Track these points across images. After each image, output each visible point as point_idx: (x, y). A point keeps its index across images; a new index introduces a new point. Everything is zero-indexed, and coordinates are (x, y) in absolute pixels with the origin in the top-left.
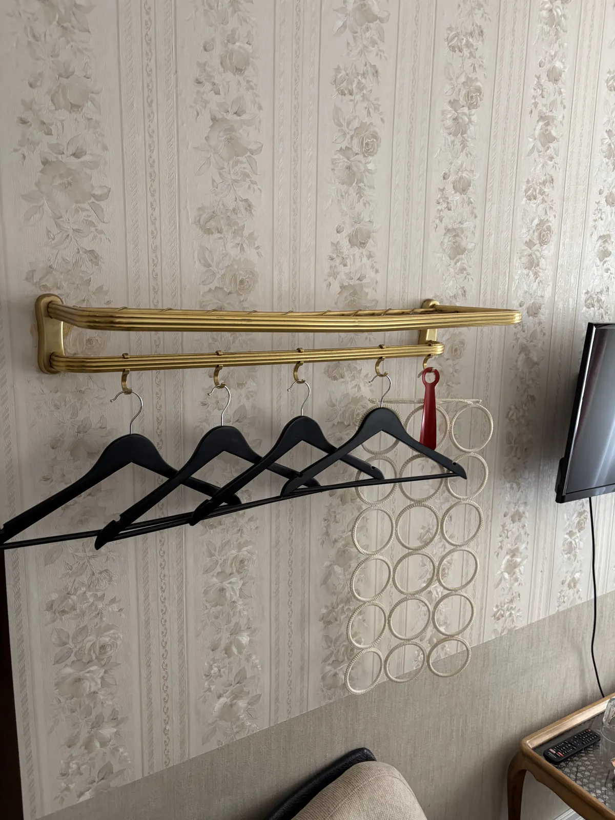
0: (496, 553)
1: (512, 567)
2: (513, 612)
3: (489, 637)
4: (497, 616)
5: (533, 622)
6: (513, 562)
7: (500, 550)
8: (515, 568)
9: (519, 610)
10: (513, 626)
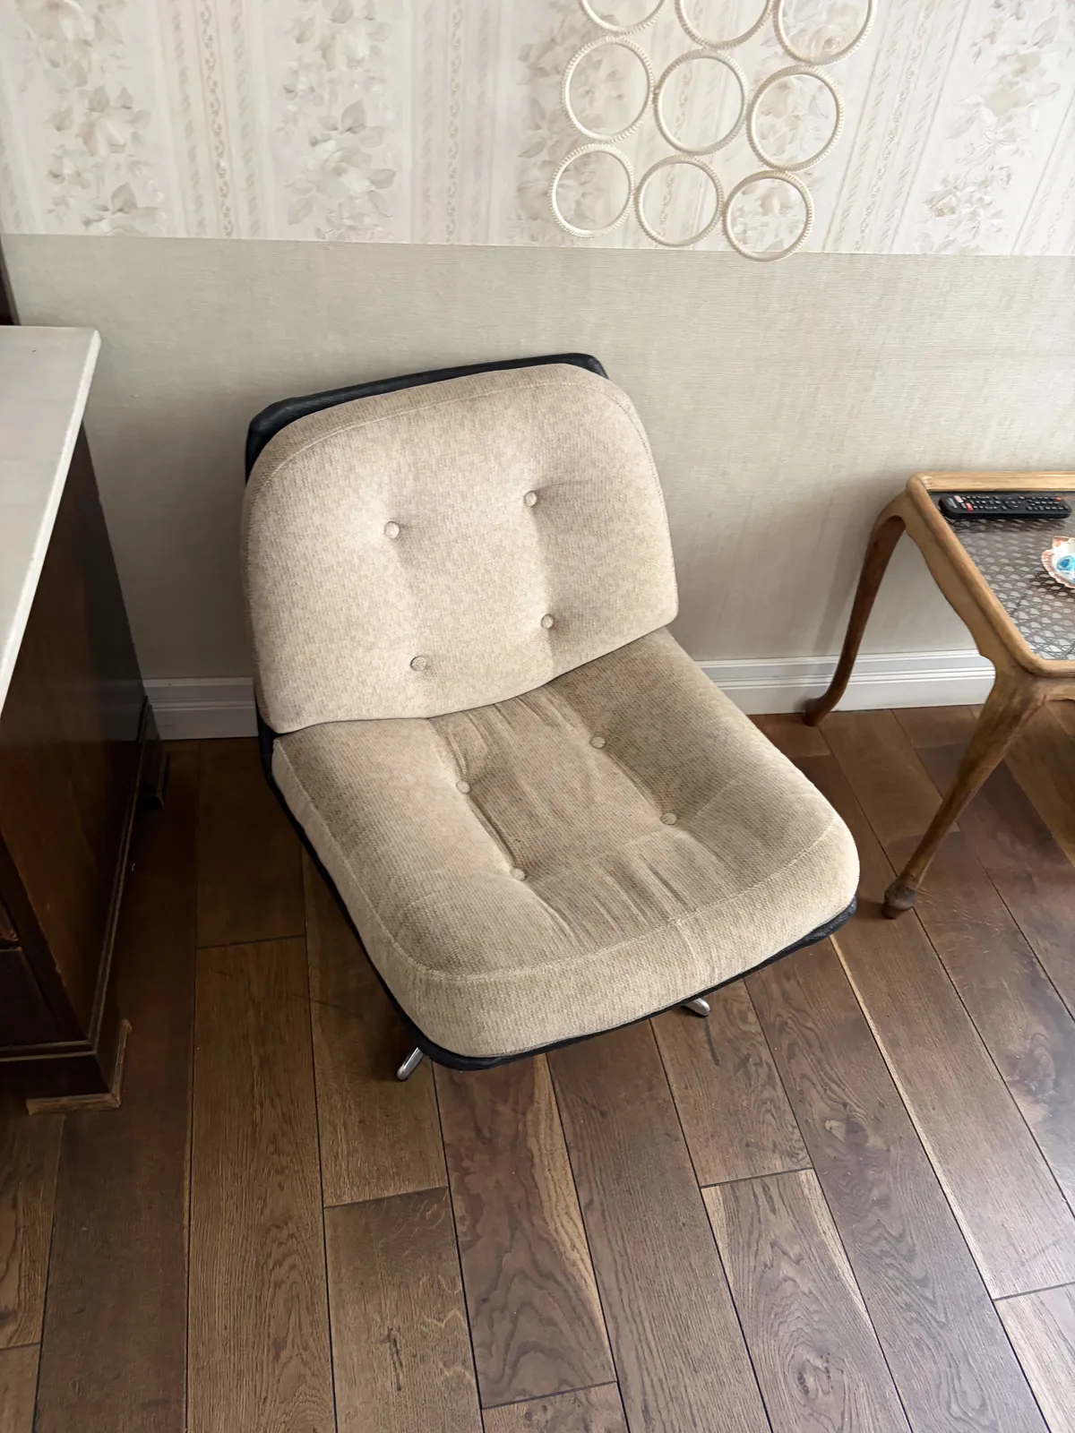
0: (975, 49)
1: (1006, 100)
2: (981, 211)
3: (903, 245)
4: (939, 205)
5: (1027, 254)
6: (1015, 88)
7: (987, 41)
8: (1016, 105)
9: (998, 214)
10: (973, 245)
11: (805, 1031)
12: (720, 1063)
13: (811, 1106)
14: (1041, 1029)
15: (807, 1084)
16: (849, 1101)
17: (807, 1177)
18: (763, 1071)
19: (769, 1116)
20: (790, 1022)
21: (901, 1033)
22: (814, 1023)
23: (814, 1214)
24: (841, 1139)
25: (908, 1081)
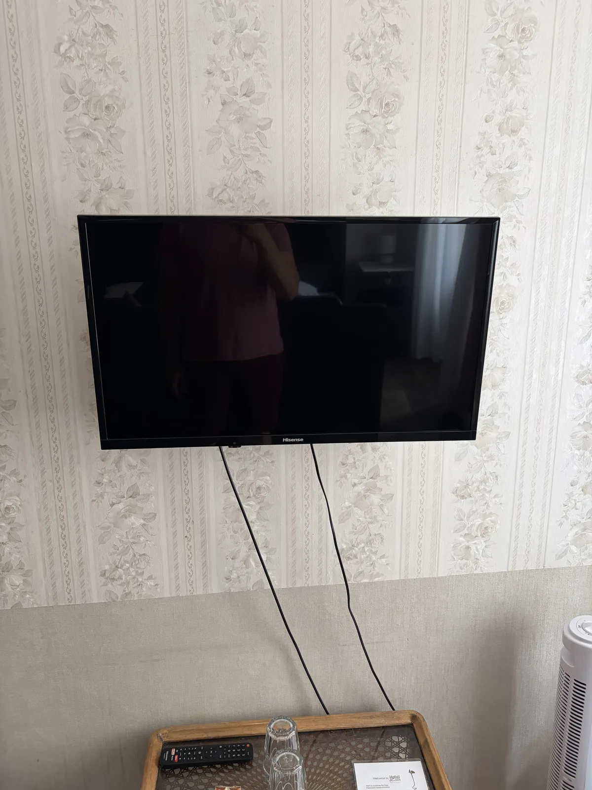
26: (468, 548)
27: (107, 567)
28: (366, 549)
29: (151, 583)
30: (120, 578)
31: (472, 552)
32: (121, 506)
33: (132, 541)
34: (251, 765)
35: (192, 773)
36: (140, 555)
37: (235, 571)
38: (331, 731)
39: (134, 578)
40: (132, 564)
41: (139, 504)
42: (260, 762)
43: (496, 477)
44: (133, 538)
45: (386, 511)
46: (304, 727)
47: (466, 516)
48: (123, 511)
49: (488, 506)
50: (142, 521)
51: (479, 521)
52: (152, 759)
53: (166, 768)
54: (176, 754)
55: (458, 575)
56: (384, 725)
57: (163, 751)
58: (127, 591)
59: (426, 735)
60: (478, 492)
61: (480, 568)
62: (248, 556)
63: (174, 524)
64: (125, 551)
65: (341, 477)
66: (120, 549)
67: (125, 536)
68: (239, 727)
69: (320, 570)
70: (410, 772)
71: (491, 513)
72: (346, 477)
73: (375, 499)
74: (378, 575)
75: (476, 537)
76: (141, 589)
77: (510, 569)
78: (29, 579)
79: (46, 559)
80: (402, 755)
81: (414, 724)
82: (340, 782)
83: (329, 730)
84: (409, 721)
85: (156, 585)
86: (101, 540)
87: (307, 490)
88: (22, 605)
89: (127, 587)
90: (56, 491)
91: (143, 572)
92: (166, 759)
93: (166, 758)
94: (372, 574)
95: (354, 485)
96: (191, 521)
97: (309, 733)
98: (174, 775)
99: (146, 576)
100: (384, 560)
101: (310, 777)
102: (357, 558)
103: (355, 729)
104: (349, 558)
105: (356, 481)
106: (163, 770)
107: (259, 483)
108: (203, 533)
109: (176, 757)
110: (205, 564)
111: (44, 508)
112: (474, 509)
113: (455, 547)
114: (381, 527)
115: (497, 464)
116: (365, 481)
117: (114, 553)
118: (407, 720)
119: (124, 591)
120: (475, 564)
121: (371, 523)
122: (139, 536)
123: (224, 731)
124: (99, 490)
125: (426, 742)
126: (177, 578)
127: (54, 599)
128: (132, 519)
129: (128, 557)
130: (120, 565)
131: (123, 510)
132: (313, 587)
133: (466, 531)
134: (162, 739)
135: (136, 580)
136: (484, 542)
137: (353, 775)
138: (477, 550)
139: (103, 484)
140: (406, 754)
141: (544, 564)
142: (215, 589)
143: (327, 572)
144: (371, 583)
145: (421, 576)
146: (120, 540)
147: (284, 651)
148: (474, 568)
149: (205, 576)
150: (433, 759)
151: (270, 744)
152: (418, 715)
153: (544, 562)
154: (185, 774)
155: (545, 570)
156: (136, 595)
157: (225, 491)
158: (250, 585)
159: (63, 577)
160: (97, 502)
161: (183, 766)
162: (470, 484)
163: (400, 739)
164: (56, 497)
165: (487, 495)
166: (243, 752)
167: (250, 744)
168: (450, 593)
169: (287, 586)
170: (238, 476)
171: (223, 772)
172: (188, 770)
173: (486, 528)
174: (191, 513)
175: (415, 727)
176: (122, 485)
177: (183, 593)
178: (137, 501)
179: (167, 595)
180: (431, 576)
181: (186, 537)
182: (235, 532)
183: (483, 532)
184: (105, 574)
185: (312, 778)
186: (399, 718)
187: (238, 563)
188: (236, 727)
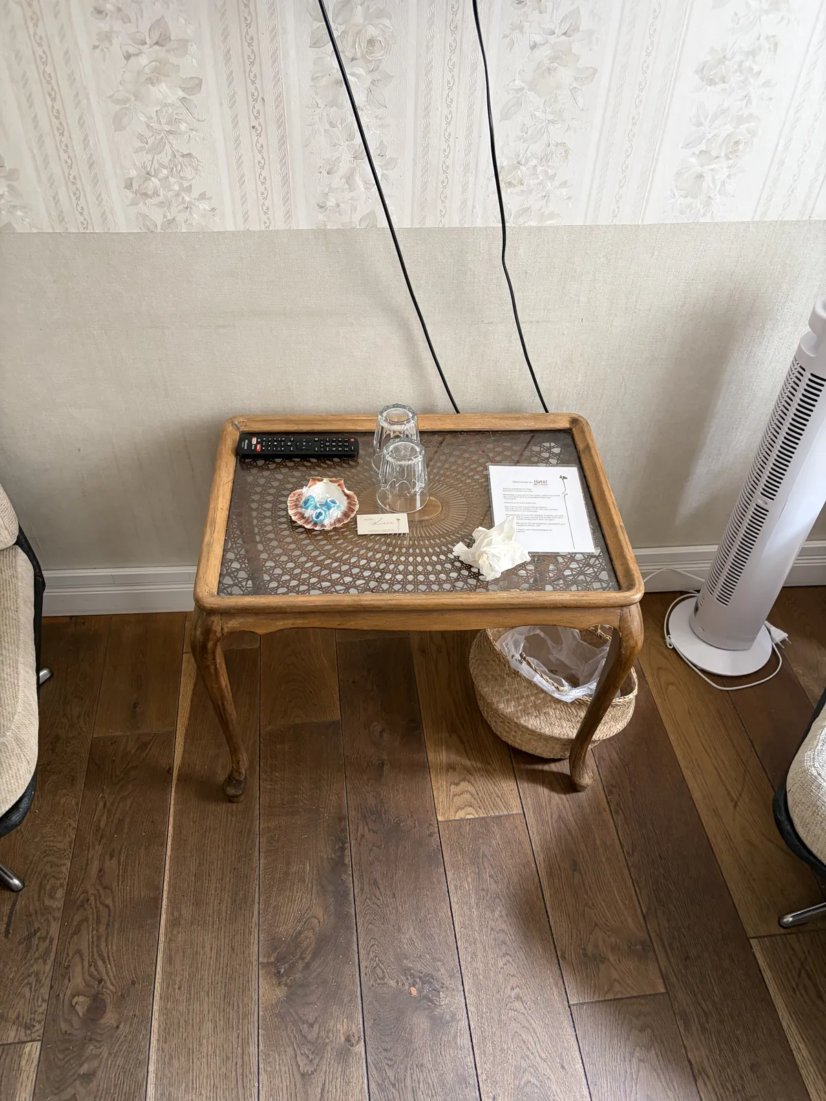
11: (101, 907)
12: (10, 935)
13: (69, 981)
14: (319, 912)
15: (77, 959)
16: (105, 977)
17: (33, 1050)
18: (43, 946)
19: (27, 989)
20: (92, 898)
21: (187, 912)
22: (113, 901)
23: (19, 1085)
24: (81, 1014)
25: (170, 960)
26: (700, 176)
27: (133, 173)
28: (540, 169)
29: (204, 206)
30: (156, 193)
31: (705, 186)
32: (143, 60)
33: (167, 128)
34: (356, 461)
35: (279, 466)
36: (183, 156)
37: (333, 195)
38: (461, 432)
39: (178, 195)
40: (172, 171)
41: (173, 59)
42: (367, 459)
43: (776, 45)
44: (169, 123)
45: (580, 100)
46: (427, 426)
47: (709, 118)
48: (147, 70)
49: (749, 102)
50: (181, 94)
51: (729, 128)
52: (227, 447)
53: (245, 458)
54: (258, 443)
55: (675, 224)
56: (534, 428)
57: (241, 440)
58: (169, 218)
59: (589, 440)
60: (738, 74)
61: (710, 213)
62: (353, 171)
63: (233, 103)
64: (157, 148)
65: (512, 30)
66: (150, 144)
67: (155, 118)
68: (340, 420)
69: (464, 202)
70: (561, 477)
71: (751, 115)
72: (521, 28)
73: (565, 75)
74: (552, 215)
75: (717, 157)
76: (191, 214)
77: (756, 219)
78: (15, 184)
79: (35, 152)
80: (553, 461)
81: (574, 429)
82: (469, 483)
83: (459, 432)
84: (568, 426)
85: (213, 210)
86: (118, 123)
87: (453, 51)
88: (14, 229)
89: (169, 208)
90: (30, 25)
91: (191, 185)
92: (246, 448)
93: (246, 446)
94: (543, 214)
95: (534, 47)
96: (260, 99)
97: (434, 433)
98: (257, 466)
99: (196, 193)
100: (564, 191)
101: (431, 477)
102: (522, 184)
103: (492, 431)
104: (510, 184)
105: (538, 39)
106: (242, 460)
107: (372, 31)
108: (280, 123)
109: (258, 447)
110: (285, 180)
111: (16, 58)
112: (726, 106)
113: (679, 174)
114: (567, 130)
115: (782, 19)
116: (552, 39)
117: (141, 149)
118: (564, 424)
119: (165, 216)
120: (704, 207)
121: (552, 122)
122: (178, 121)
123: (320, 424)
124: (104, 26)
125: (588, 447)
126: (244, 199)
127: (61, 222)
128: (163, 87)
129: (165, 157)
130: (153, 170)
131: (147, 68)
132: (452, 230)
133: (703, 147)
134: (238, 428)
135: (180, 199)
136: (728, 167)
137: (487, 478)
138: (714, 181)
139: (107, 14)
140: (558, 459)
141: (812, 213)
142: (303, 220)
143: (474, 207)
144: (539, 229)
145: (616, 222)
146: (148, 126)
147: (404, 326)
148: (702, 214)
149: (286, 199)
150: (594, 465)
151: (381, 438)
152: (580, 419)
153: (813, 209)
154: (272, 466)
155: (810, 223)
156: (183, 225)
157: (315, 43)
158: (357, 217)
159: (67, 184)
160: (102, 50)
161: (268, 457)
162: (728, 56)
163: (553, 444)
164: (32, 38)
165: (752, 80)
166: (347, 446)
167: (355, 439)
168: (656, 253)
169: (412, 224)
170: (336, 15)
171: (320, 466)
172: (274, 462)
173: (737, 143)
174: (258, 82)
175: (575, 432)
176: (140, 20)
177: (255, 227)
178: (168, 51)
179: (230, 227)
180: (633, 223)
181: (253, 127)
182: (332, 125)
183: (730, 150)
184: (131, 184)
185: (434, 478)
186: (554, 422)
187: (337, 181)
188: (336, 420)
